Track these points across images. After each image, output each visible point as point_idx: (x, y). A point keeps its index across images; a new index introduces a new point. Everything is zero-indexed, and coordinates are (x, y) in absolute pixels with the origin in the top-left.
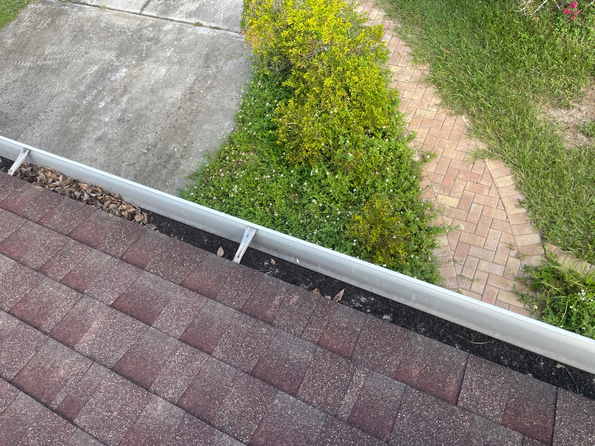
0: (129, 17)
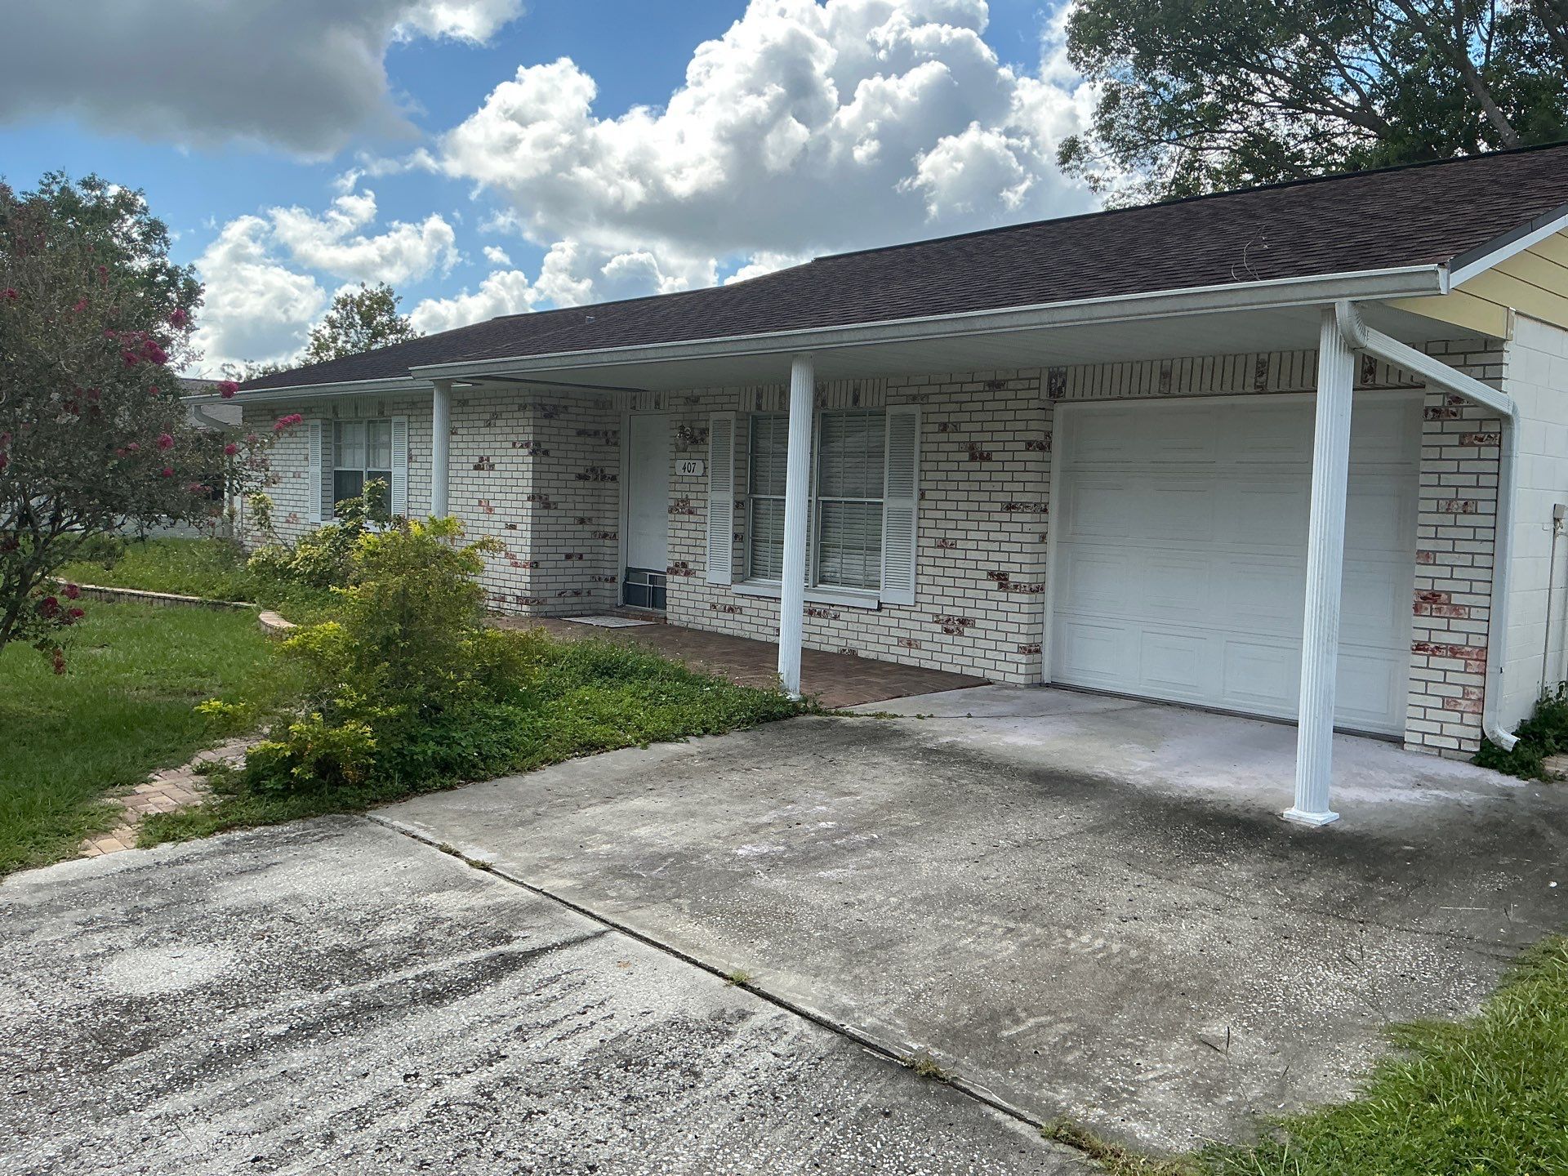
0: (659, 931)
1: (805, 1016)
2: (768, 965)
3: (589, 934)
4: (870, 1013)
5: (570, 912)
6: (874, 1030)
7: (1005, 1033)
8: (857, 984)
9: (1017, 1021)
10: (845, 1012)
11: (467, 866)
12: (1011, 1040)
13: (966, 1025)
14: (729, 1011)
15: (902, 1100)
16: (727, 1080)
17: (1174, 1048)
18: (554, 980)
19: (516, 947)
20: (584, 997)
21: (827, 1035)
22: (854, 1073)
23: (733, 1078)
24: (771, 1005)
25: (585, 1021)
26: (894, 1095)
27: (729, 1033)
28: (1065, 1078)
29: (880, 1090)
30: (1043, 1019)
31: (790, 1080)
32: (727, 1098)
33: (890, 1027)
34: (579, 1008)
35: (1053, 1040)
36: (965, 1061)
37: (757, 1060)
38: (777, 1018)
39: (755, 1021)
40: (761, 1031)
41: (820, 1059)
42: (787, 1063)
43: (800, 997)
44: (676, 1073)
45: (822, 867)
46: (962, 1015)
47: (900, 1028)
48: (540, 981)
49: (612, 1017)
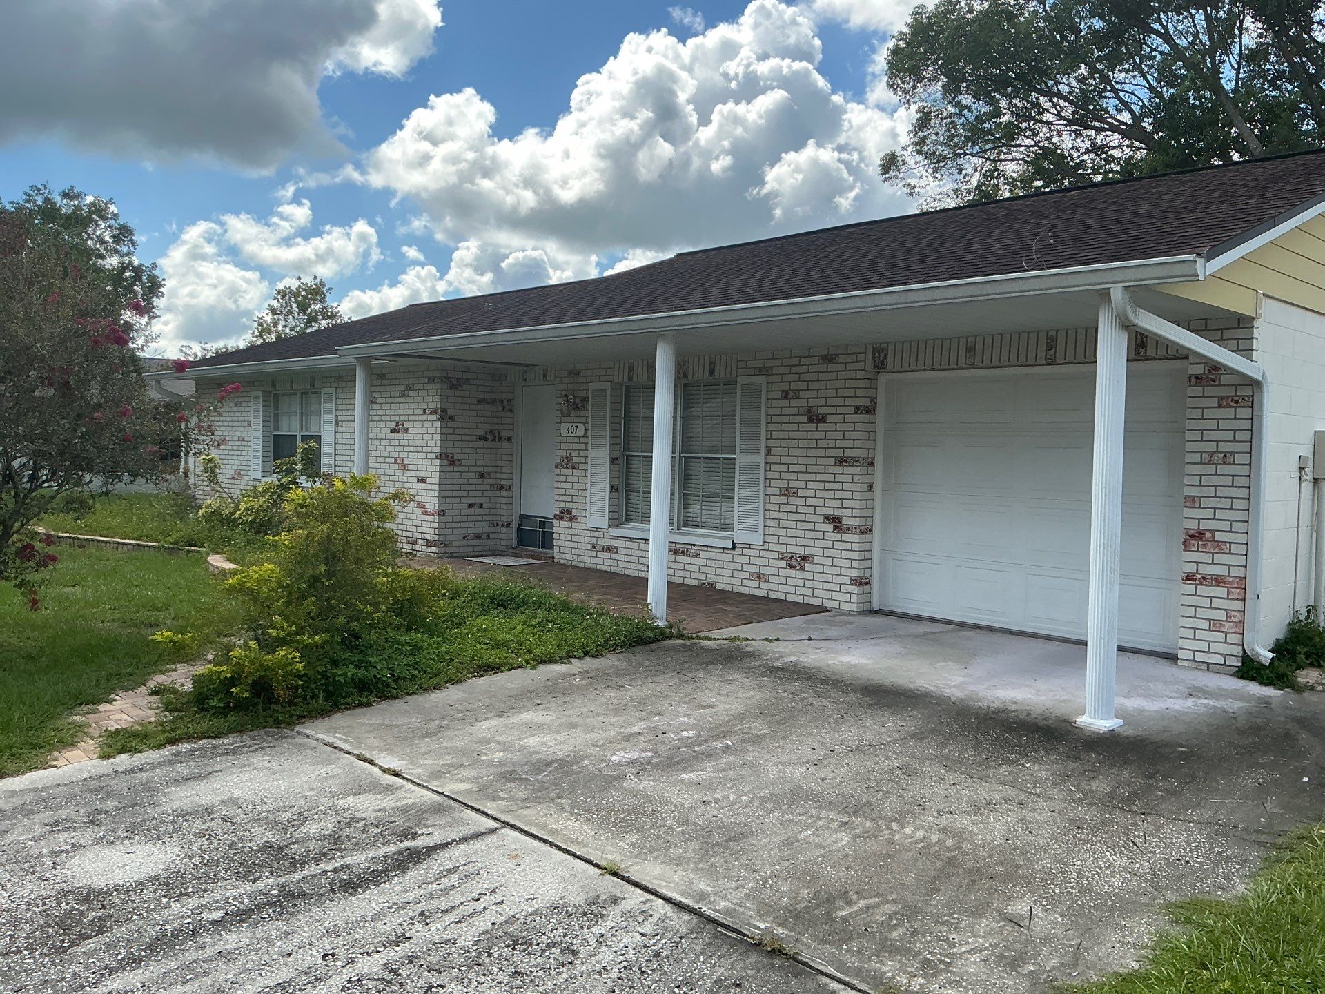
1: (668, 900)
2: (637, 856)
3: (483, 831)
4: (725, 898)
5: (468, 811)
6: (728, 912)
7: (840, 914)
8: (712, 872)
9: (850, 903)
10: (703, 897)
11: (379, 773)
12: (844, 920)
13: (806, 907)
14: (603, 897)
15: (751, 973)
16: (599, 957)
17: (983, 924)
18: (453, 871)
19: (421, 842)
20: (478, 886)
21: (687, 917)
22: (710, 950)
23: (605, 955)
24: (638, 891)
25: (479, 906)
26: (744, 969)
27: (602, 916)
28: (890, 952)
29: (732, 965)
30: (871, 900)
31: (654, 956)
32: (600, 973)
33: (741, 909)
34: (474, 895)
35: (880, 919)
36: (805, 938)
37: (626, 940)
38: (645, 903)
39: (625, 905)
40: (631, 915)
41: (681, 938)
42: (652, 942)
43: (664, 884)
44: (556, 951)
45: (684, 770)
46: (803, 898)
47: (750, 910)
48: (441, 872)
49: (502, 902)
